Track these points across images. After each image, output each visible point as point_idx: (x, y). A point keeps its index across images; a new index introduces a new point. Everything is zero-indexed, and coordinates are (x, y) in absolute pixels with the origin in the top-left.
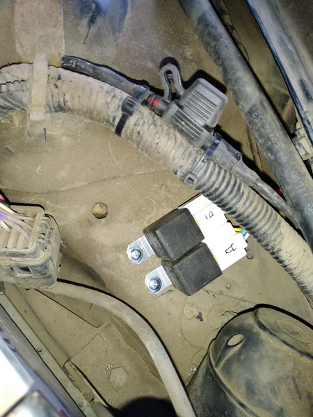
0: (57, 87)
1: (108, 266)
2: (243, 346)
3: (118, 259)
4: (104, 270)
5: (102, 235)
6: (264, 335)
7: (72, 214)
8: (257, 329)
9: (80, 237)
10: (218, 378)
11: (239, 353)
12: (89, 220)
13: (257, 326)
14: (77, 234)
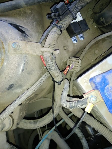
0: (52, 46)
1: (78, 48)
2: (104, 17)
3: (76, 45)
4: (78, 49)
5: (71, 48)
6: (103, 12)
7: (66, 55)
8: (101, 13)
9: (71, 54)
10: (108, 25)
11: (105, 19)
12: (67, 51)
13: (100, 13)
14: (70, 54)
